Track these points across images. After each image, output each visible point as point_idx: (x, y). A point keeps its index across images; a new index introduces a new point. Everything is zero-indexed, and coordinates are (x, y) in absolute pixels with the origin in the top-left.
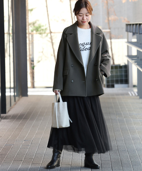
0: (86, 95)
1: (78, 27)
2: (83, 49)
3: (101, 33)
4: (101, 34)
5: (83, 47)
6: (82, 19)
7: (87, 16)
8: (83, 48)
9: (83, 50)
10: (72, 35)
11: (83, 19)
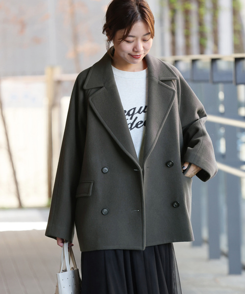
0: (143, 246)
1: (113, 67)
2: (132, 124)
3: (174, 79)
4: (175, 83)
5: (131, 119)
6: (133, 50)
7: (144, 40)
8: (131, 121)
9: (131, 129)
10: (102, 90)
11: (135, 49)
